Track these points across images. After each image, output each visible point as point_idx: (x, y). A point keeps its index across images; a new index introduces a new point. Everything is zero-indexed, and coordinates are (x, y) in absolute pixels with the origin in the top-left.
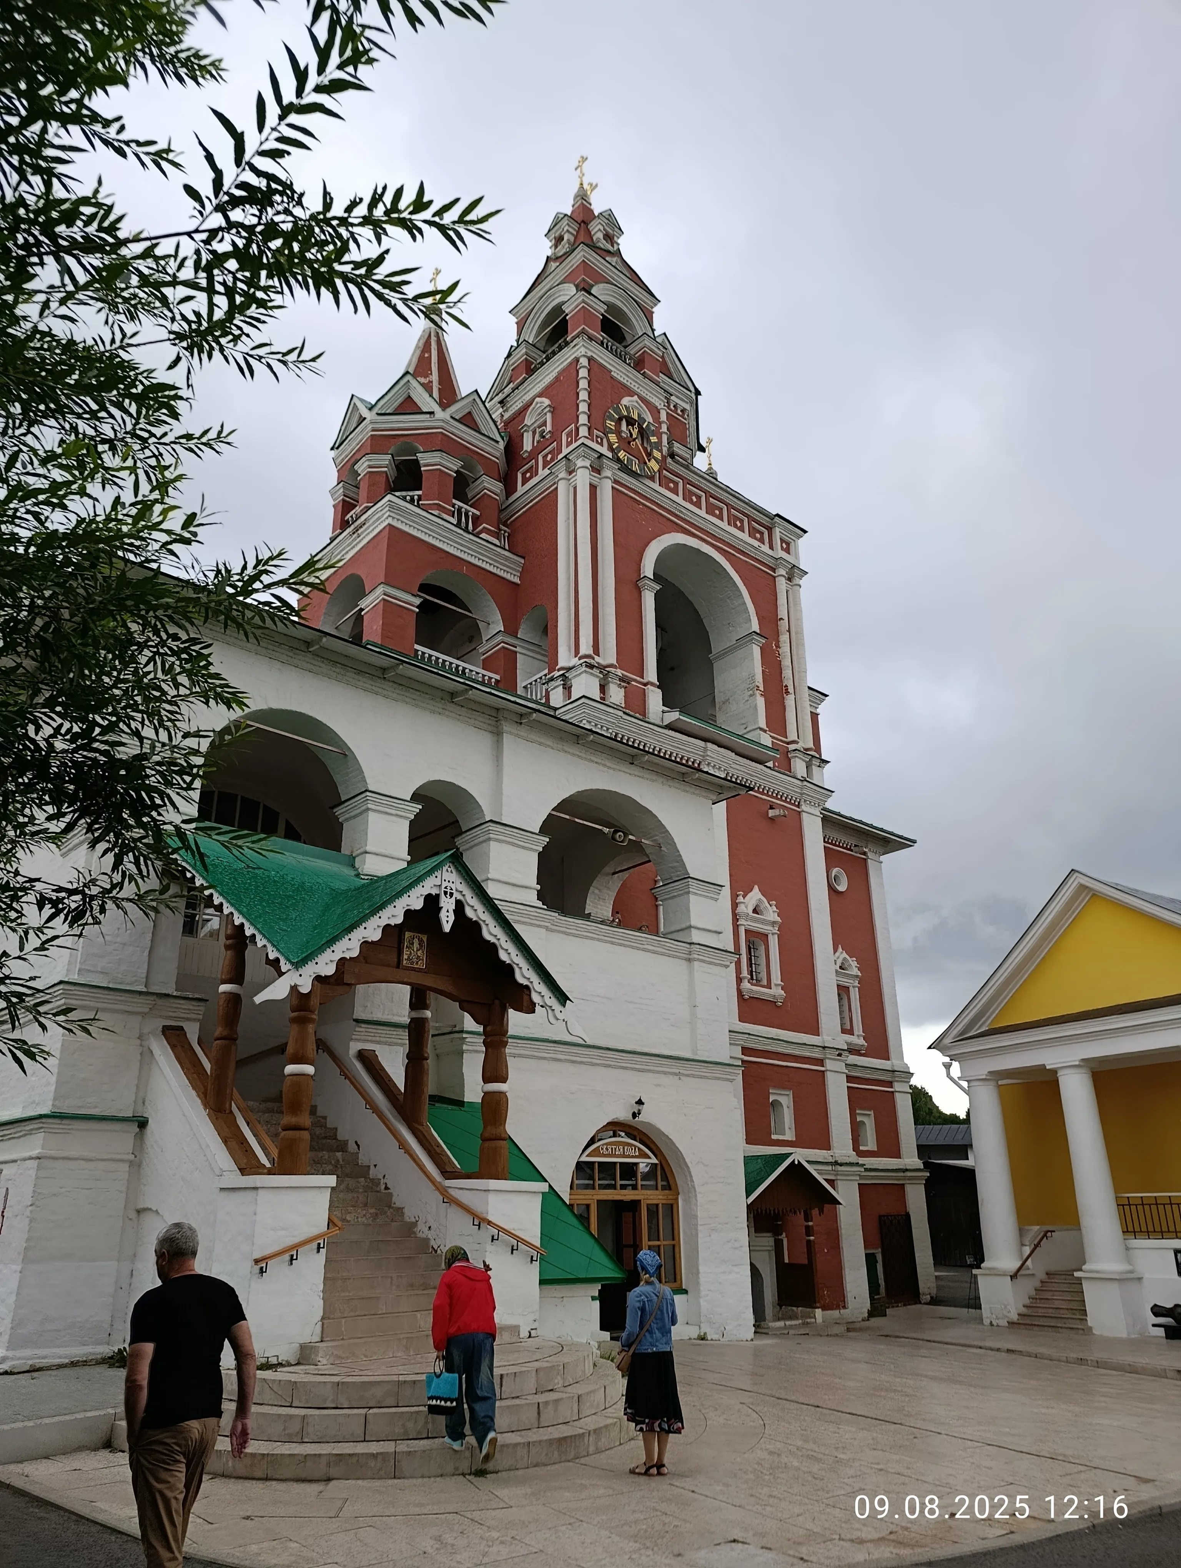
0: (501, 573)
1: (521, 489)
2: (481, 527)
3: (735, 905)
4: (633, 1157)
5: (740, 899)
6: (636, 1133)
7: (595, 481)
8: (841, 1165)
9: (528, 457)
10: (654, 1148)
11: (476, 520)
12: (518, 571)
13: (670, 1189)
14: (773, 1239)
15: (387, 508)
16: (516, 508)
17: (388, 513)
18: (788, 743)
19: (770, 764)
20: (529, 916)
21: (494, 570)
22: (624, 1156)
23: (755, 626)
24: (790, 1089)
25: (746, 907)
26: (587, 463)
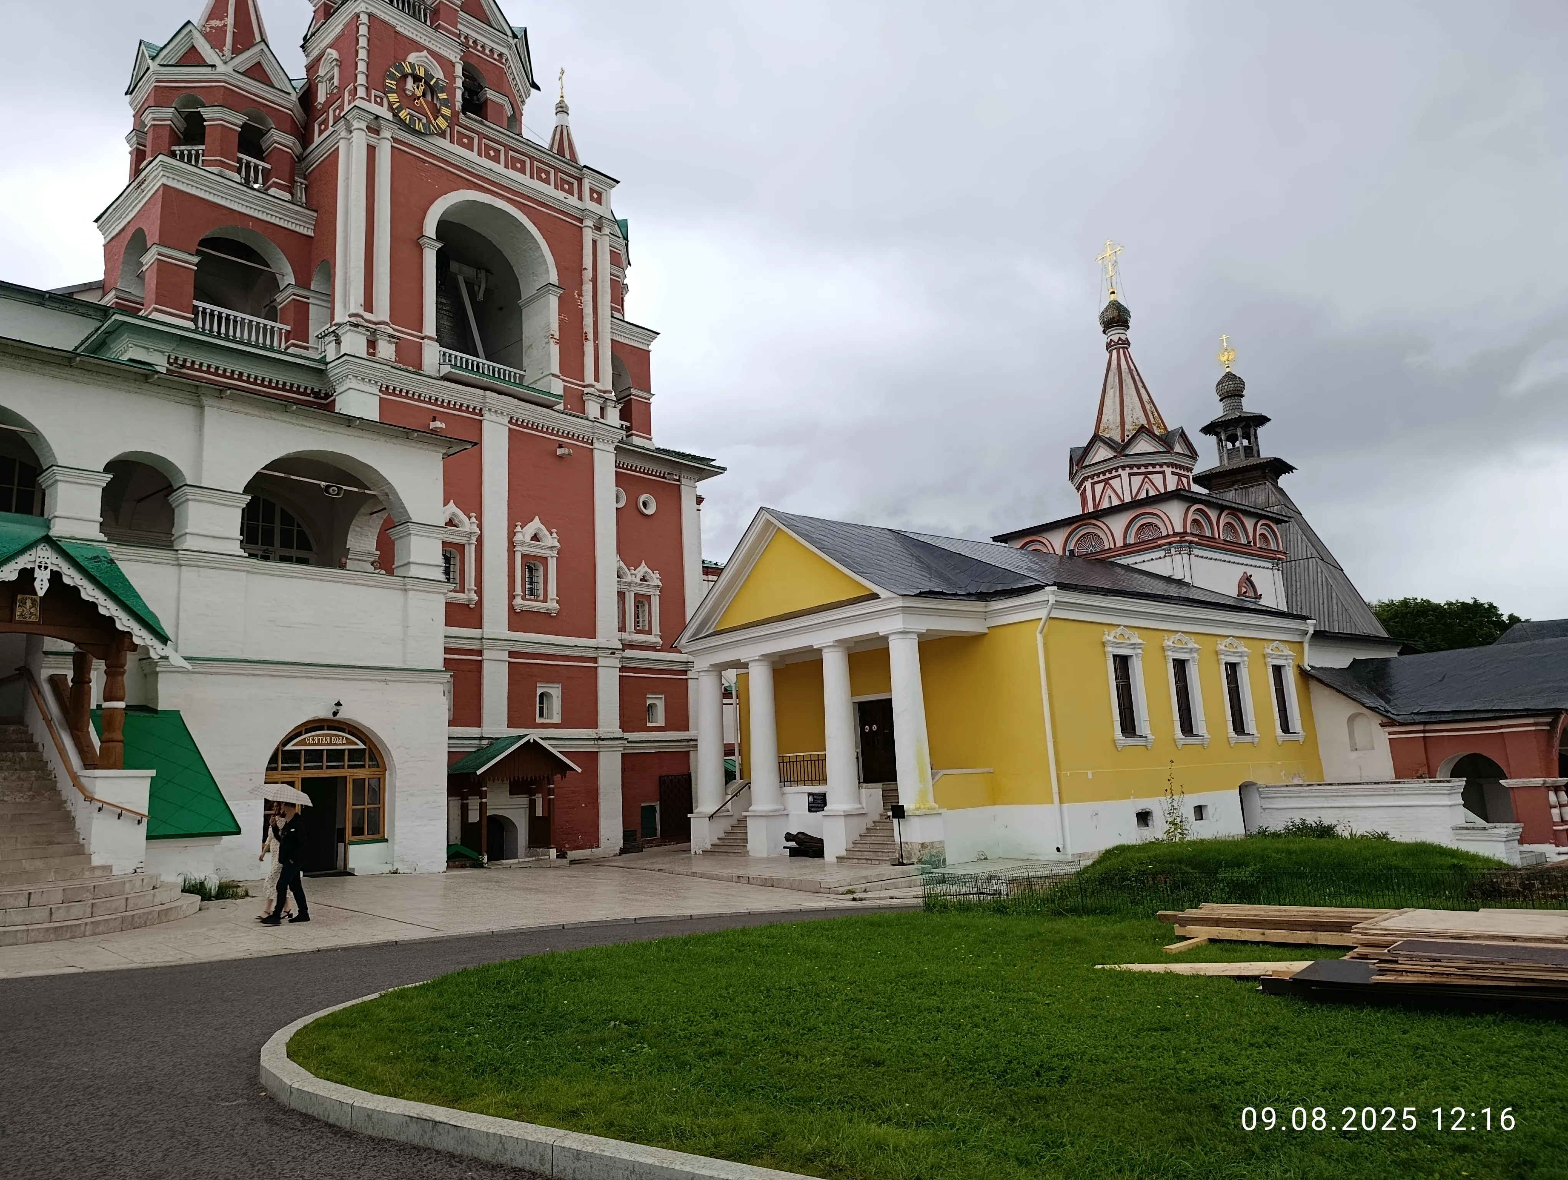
0: (293, 227)
1: (317, 140)
2: (271, 182)
3: (512, 534)
4: (340, 744)
5: (518, 529)
6: (345, 727)
7: (373, 141)
8: (603, 740)
9: (322, 109)
10: (363, 737)
11: (267, 174)
12: (311, 224)
13: (378, 767)
14: (527, 799)
15: (160, 168)
16: (310, 162)
17: (162, 173)
18: (584, 387)
19: (561, 407)
20: (226, 563)
21: (285, 225)
22: (331, 744)
23: (554, 278)
24: (559, 683)
25: (524, 536)
26: (363, 125)
